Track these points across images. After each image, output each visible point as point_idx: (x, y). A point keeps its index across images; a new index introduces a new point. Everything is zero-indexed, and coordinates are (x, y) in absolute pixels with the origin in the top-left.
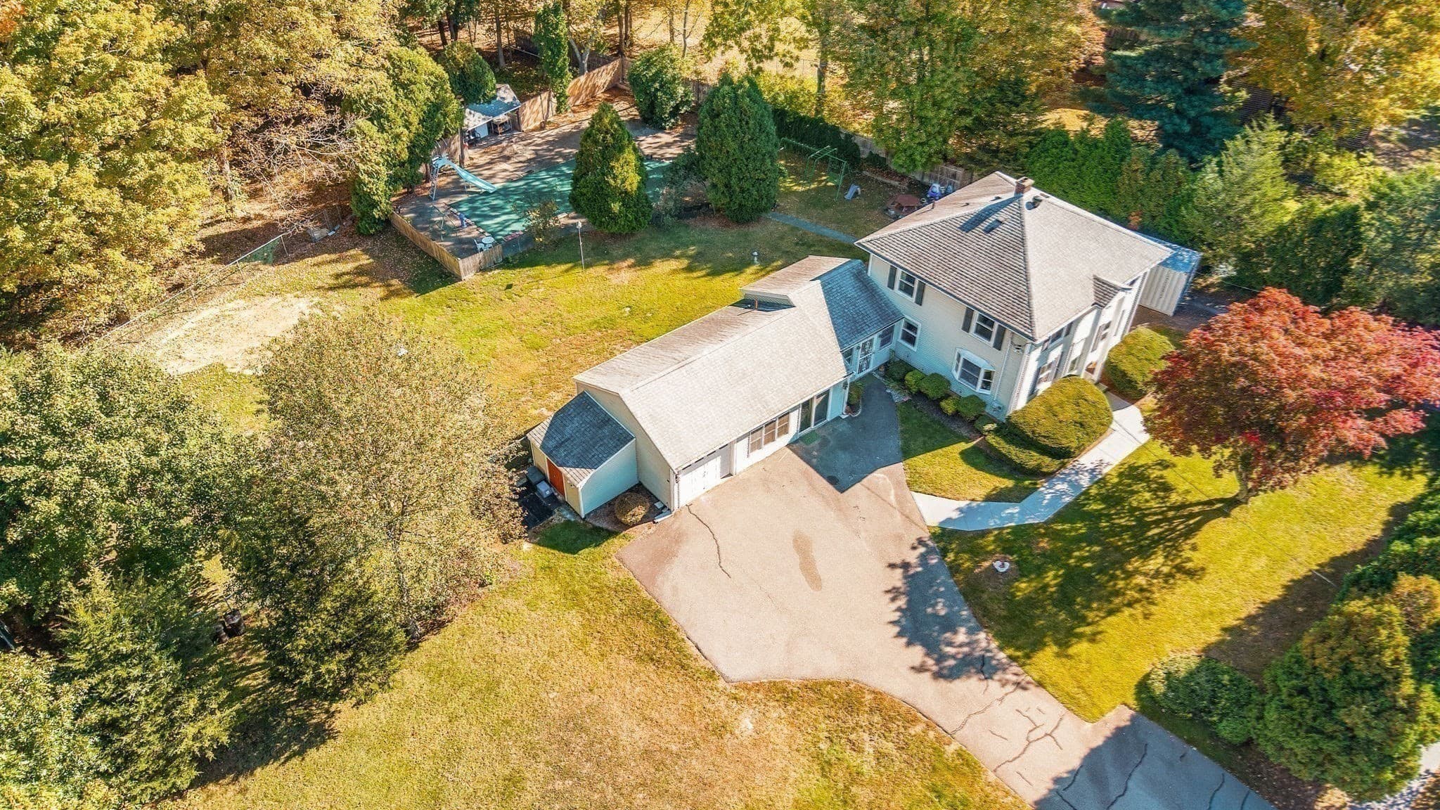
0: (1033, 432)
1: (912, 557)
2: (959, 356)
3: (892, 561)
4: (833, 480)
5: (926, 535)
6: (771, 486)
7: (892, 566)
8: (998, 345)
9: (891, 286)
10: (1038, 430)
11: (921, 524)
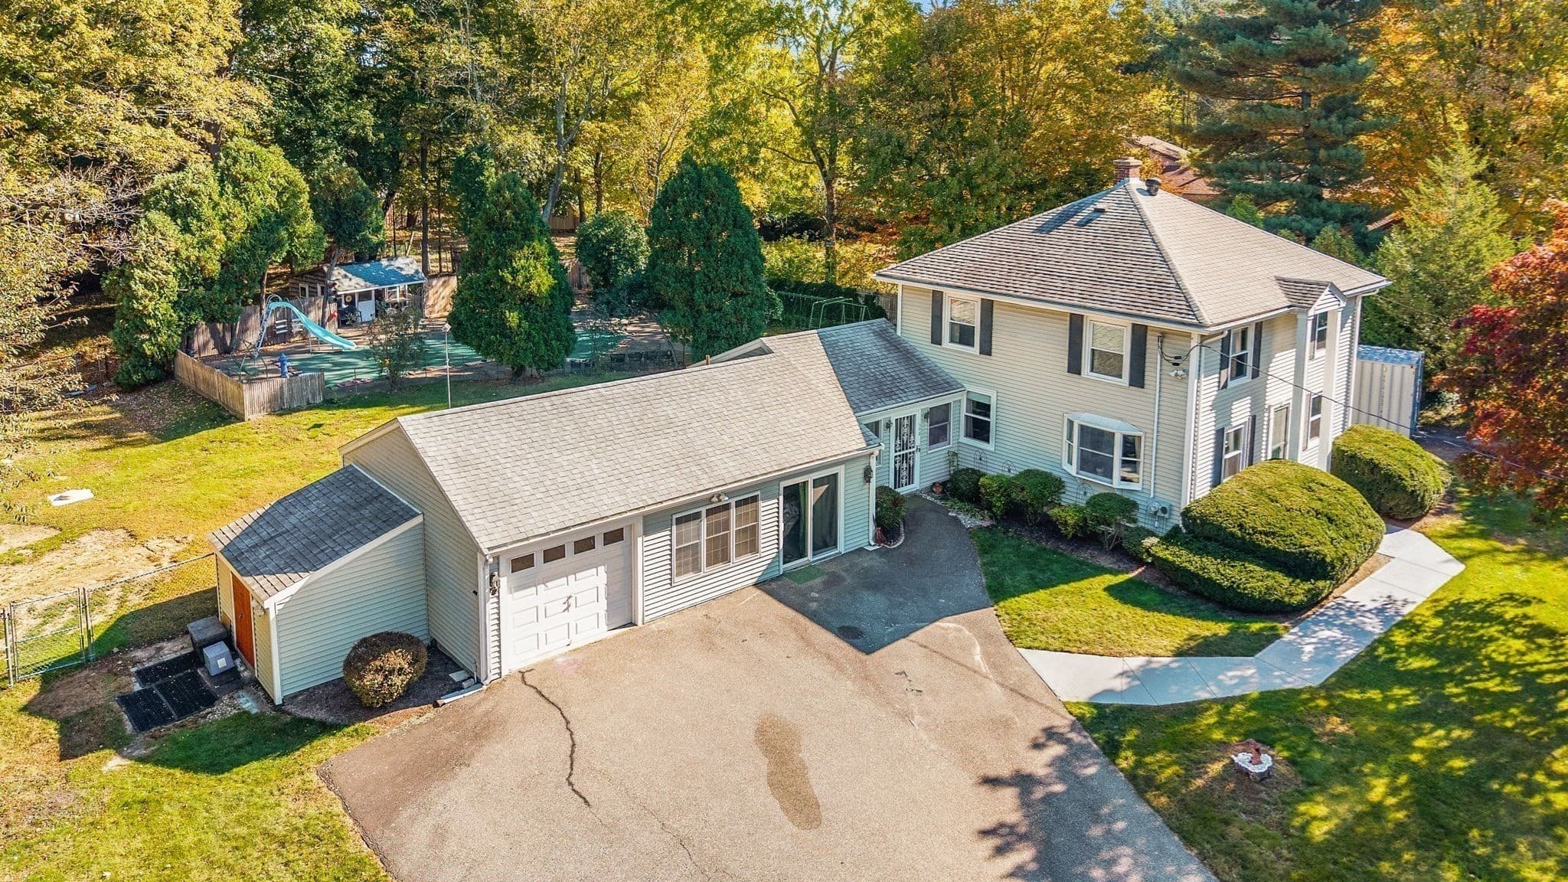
0: (1241, 526)
1: (1038, 764)
2: (1071, 423)
3: (992, 773)
4: (849, 634)
5: (1062, 722)
6: (717, 640)
7: (992, 782)
8: (1138, 379)
9: (936, 339)
10: (1249, 522)
11: (1047, 700)
